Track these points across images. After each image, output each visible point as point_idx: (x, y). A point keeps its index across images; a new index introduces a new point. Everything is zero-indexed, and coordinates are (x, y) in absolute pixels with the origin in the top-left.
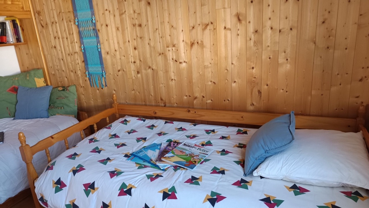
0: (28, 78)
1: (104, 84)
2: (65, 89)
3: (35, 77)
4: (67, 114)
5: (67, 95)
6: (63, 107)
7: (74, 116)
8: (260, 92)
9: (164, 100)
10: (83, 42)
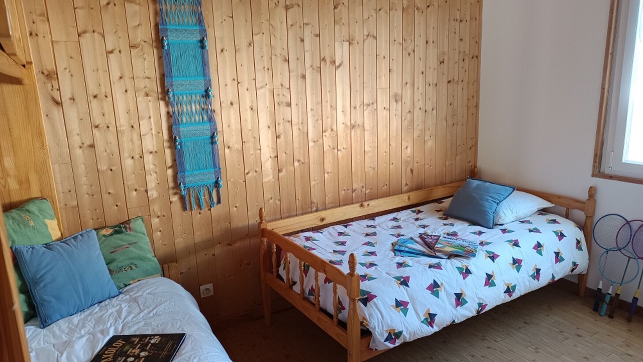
0: (32, 223)
1: (215, 200)
2: (121, 228)
3: (45, 217)
4: (148, 274)
5: (134, 240)
6: (135, 265)
7: (160, 275)
8: (412, 171)
9: (316, 202)
10: (179, 131)
